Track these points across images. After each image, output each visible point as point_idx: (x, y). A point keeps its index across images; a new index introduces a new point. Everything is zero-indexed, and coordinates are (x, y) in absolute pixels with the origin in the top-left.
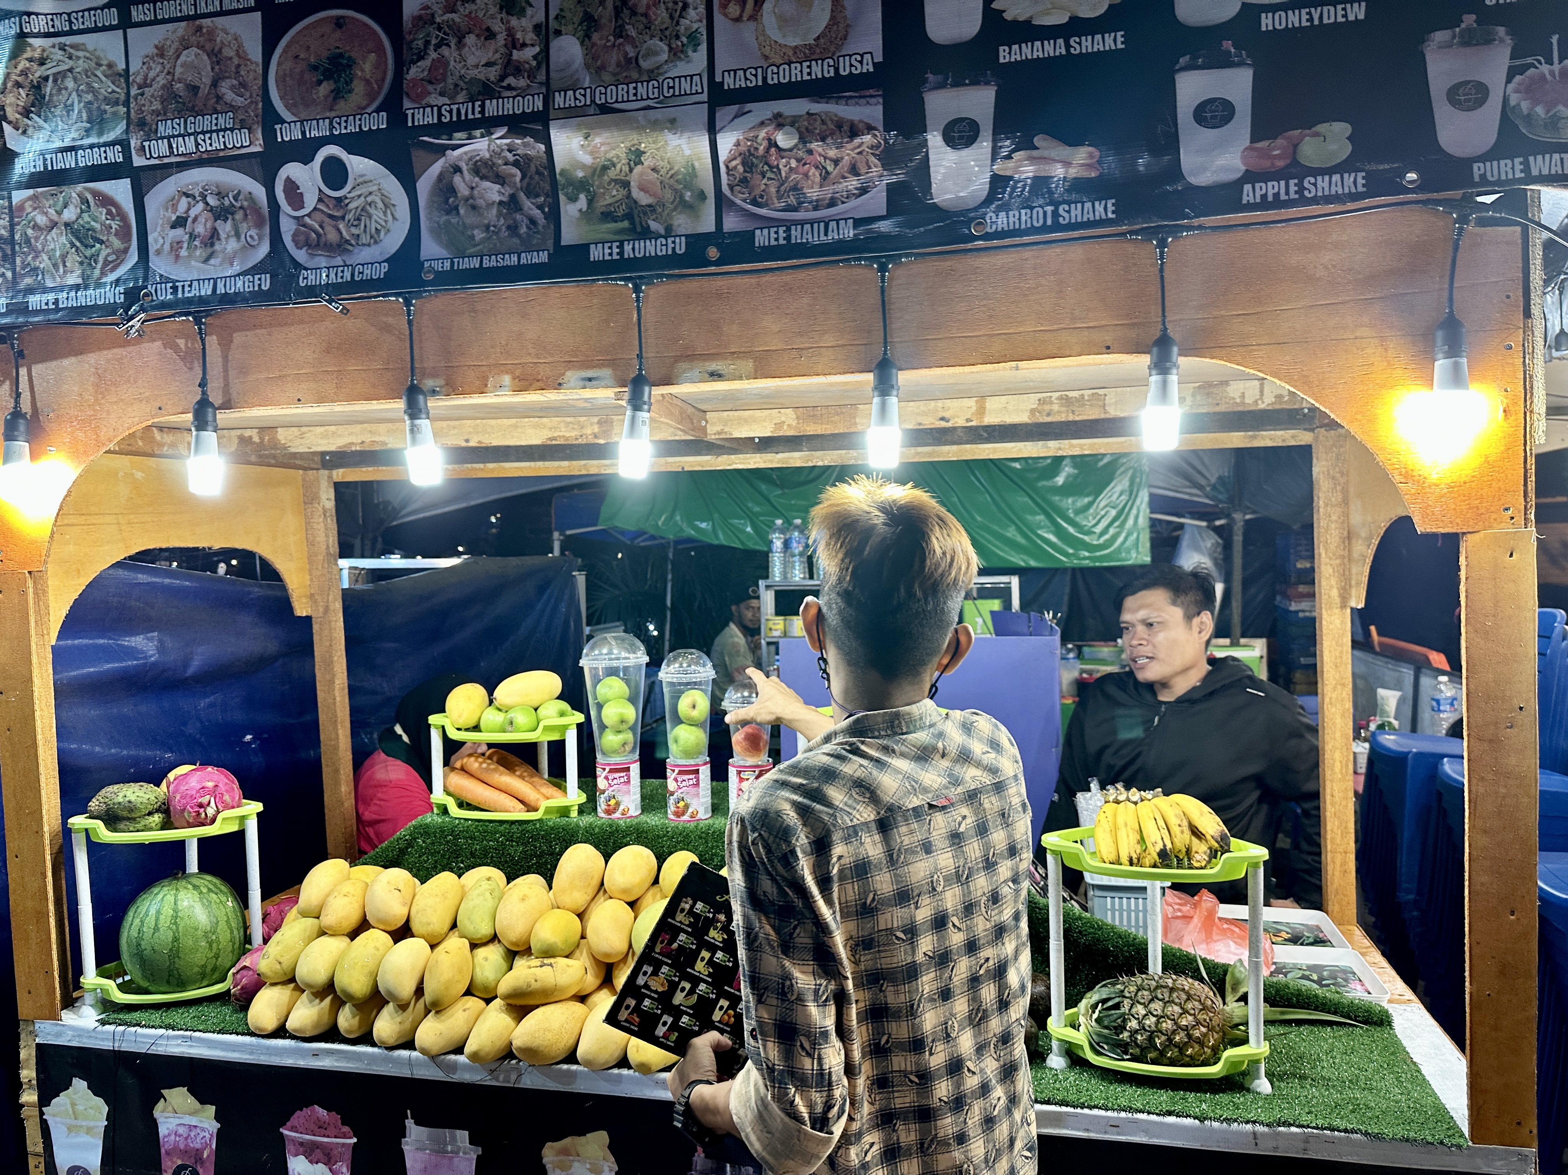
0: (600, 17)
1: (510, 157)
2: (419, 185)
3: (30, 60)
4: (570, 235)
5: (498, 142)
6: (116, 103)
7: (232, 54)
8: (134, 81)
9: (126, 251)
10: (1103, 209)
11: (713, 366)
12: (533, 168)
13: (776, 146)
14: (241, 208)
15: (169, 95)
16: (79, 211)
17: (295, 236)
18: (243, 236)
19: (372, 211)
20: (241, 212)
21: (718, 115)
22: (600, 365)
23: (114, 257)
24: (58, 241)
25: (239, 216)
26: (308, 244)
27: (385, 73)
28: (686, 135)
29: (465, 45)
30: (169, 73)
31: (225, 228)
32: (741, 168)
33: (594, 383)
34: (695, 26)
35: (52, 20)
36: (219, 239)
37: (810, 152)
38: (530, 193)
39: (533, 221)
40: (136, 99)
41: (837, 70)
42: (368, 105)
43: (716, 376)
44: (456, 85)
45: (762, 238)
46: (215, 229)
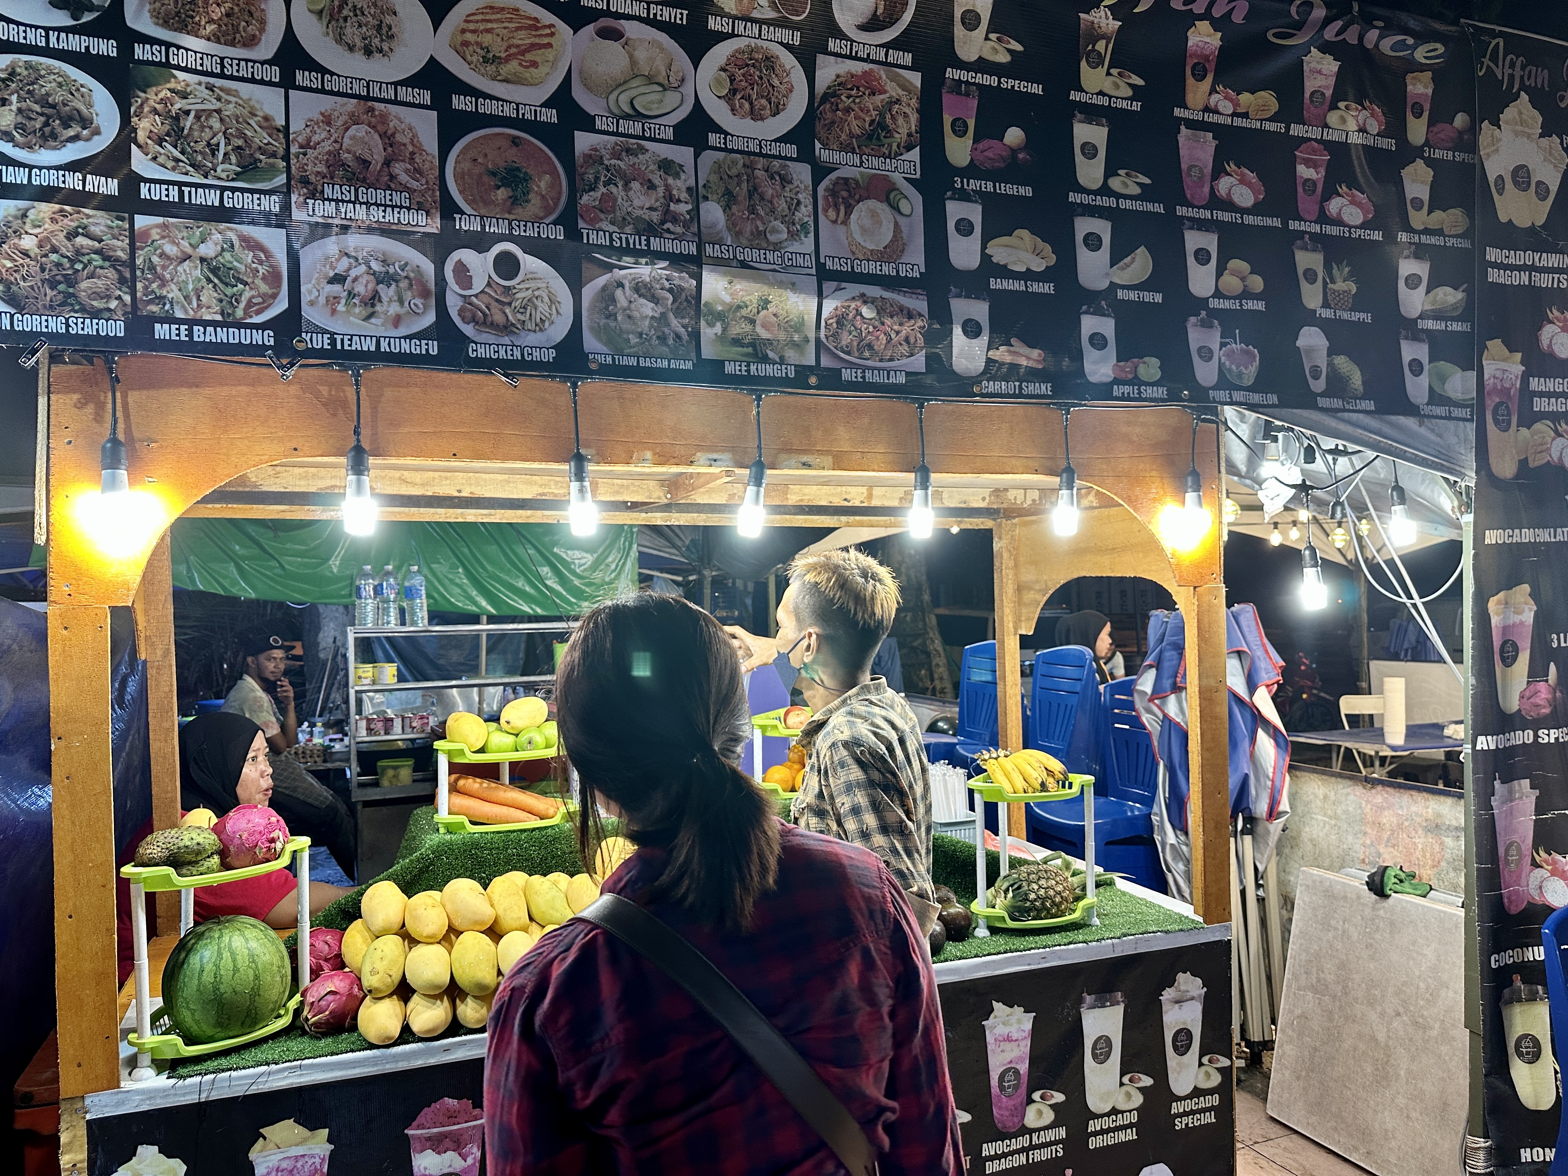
0: (738, 195)
1: (667, 285)
2: (585, 291)
3: (172, 91)
4: (708, 352)
5: (659, 271)
6: (274, 155)
7: (406, 140)
8: (294, 139)
9: (274, 296)
10: (1045, 388)
11: (805, 458)
12: (683, 296)
13: (861, 315)
14: (406, 277)
15: (334, 162)
16: (219, 248)
17: (461, 312)
18: (406, 304)
19: (538, 303)
20: (407, 281)
21: (824, 286)
22: (724, 450)
23: (260, 300)
24: (192, 272)
25: (404, 284)
26: (474, 320)
27: (560, 193)
28: (803, 296)
29: (631, 189)
30: (336, 141)
31: (387, 293)
32: (835, 325)
33: (718, 463)
34: (806, 219)
35: (202, 59)
36: (380, 301)
37: (883, 324)
38: (678, 313)
39: (678, 336)
40: (297, 157)
41: (898, 271)
42: (545, 217)
43: (806, 465)
44: (624, 219)
45: (846, 375)
46: (377, 292)
